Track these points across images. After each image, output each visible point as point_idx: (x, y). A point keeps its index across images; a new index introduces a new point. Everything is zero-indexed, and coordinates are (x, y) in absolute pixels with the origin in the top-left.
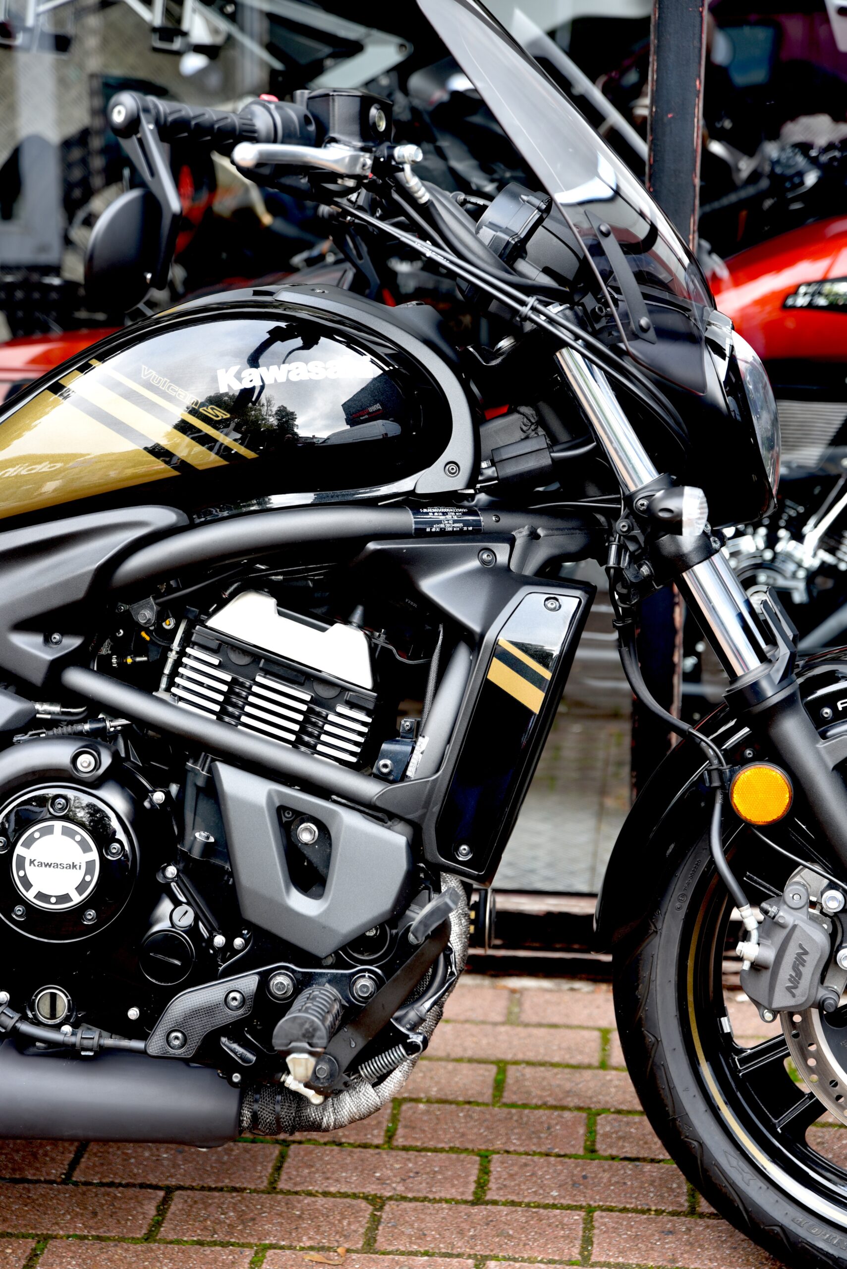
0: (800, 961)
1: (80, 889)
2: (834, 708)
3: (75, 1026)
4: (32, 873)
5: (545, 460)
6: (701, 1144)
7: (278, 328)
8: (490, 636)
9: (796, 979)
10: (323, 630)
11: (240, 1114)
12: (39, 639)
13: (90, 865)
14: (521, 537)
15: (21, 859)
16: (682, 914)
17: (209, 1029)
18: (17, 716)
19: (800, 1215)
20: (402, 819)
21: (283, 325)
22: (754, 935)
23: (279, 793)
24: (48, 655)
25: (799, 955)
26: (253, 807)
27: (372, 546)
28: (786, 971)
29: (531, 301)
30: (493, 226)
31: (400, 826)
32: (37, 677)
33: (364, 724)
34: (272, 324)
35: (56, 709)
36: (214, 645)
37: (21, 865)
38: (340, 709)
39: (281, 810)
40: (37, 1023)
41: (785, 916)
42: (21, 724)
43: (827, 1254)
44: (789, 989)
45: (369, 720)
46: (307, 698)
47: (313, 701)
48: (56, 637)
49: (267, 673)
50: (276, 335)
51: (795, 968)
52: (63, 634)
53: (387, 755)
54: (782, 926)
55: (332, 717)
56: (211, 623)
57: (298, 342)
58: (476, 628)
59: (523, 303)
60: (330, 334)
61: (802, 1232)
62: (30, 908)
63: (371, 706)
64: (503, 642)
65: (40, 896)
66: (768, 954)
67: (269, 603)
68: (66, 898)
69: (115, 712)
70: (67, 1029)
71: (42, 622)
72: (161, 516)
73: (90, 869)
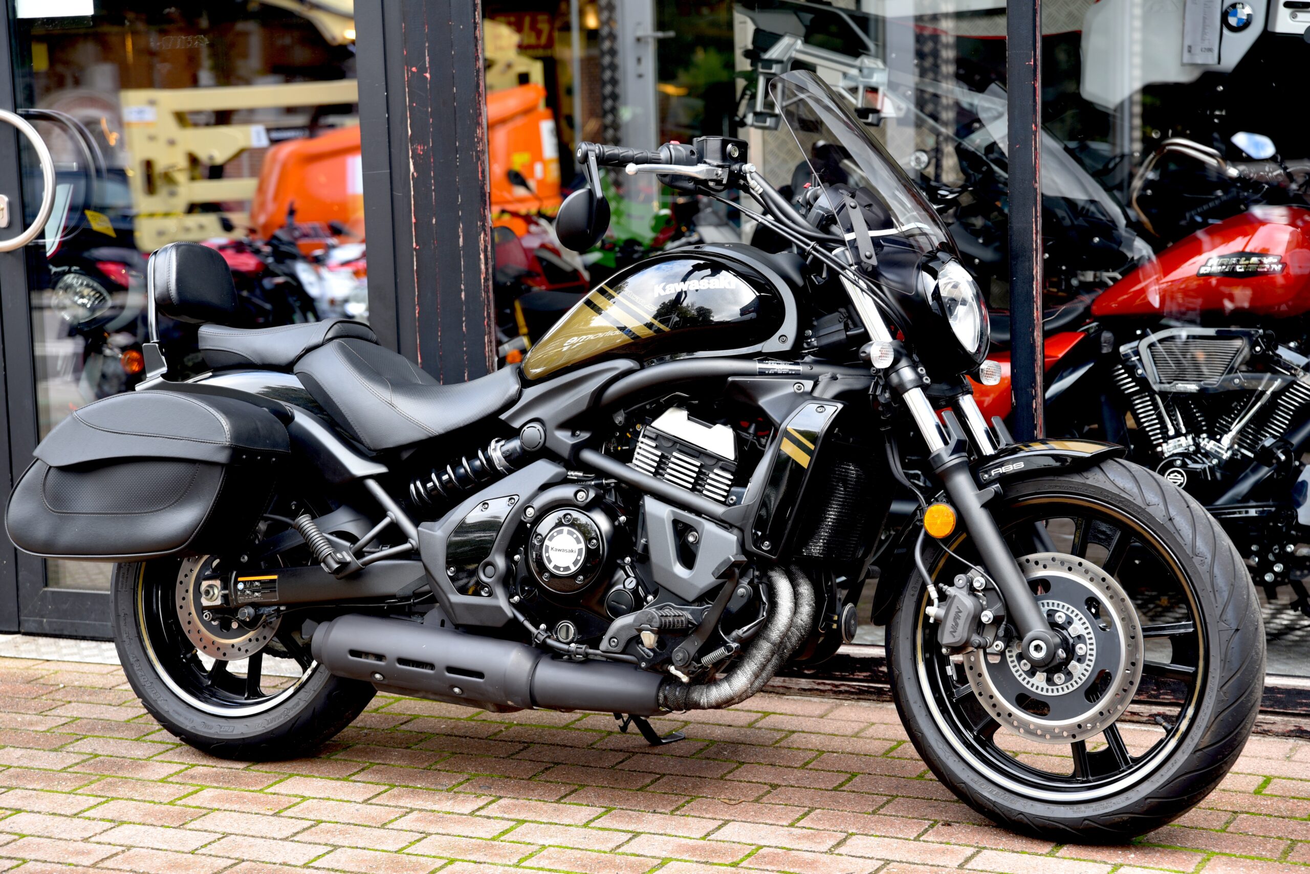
0: (957, 617)
1: (575, 563)
2: (989, 474)
3: (577, 644)
4: (552, 554)
5: (842, 336)
6: (922, 734)
7: (699, 264)
8: (783, 426)
9: (956, 626)
10: (710, 427)
11: (658, 696)
12: (569, 433)
13: (580, 550)
14: (823, 380)
15: (547, 547)
16: (915, 598)
17: (629, 637)
18: (557, 475)
19: (976, 777)
20: (736, 527)
21: (702, 262)
22: (936, 602)
23: (673, 512)
24: (571, 441)
25: (957, 613)
26: (661, 520)
27: (730, 379)
28: (950, 623)
29: (812, 244)
30: (821, 208)
31: (736, 531)
32: (565, 453)
33: (730, 480)
34: (696, 262)
35: (581, 474)
36: (654, 436)
37: (547, 551)
38: (716, 471)
39: (675, 522)
40: (558, 640)
41: (950, 591)
42: (559, 480)
43: (989, 800)
44: (951, 632)
45: (732, 477)
46: (699, 464)
47: (702, 466)
48: (578, 432)
49: (681, 451)
50: (697, 268)
51: (955, 620)
52: (581, 431)
53: (735, 494)
54: (949, 597)
55: (711, 475)
56: (654, 425)
57: (708, 271)
58: (779, 422)
59: (808, 245)
60: (728, 269)
61: (976, 787)
62: (552, 575)
63: (733, 470)
64: (789, 428)
65: (556, 567)
66: (941, 612)
67: (684, 414)
68: (567, 568)
69: (608, 475)
70: (573, 645)
71: (570, 424)
72: (623, 364)
73: (580, 554)
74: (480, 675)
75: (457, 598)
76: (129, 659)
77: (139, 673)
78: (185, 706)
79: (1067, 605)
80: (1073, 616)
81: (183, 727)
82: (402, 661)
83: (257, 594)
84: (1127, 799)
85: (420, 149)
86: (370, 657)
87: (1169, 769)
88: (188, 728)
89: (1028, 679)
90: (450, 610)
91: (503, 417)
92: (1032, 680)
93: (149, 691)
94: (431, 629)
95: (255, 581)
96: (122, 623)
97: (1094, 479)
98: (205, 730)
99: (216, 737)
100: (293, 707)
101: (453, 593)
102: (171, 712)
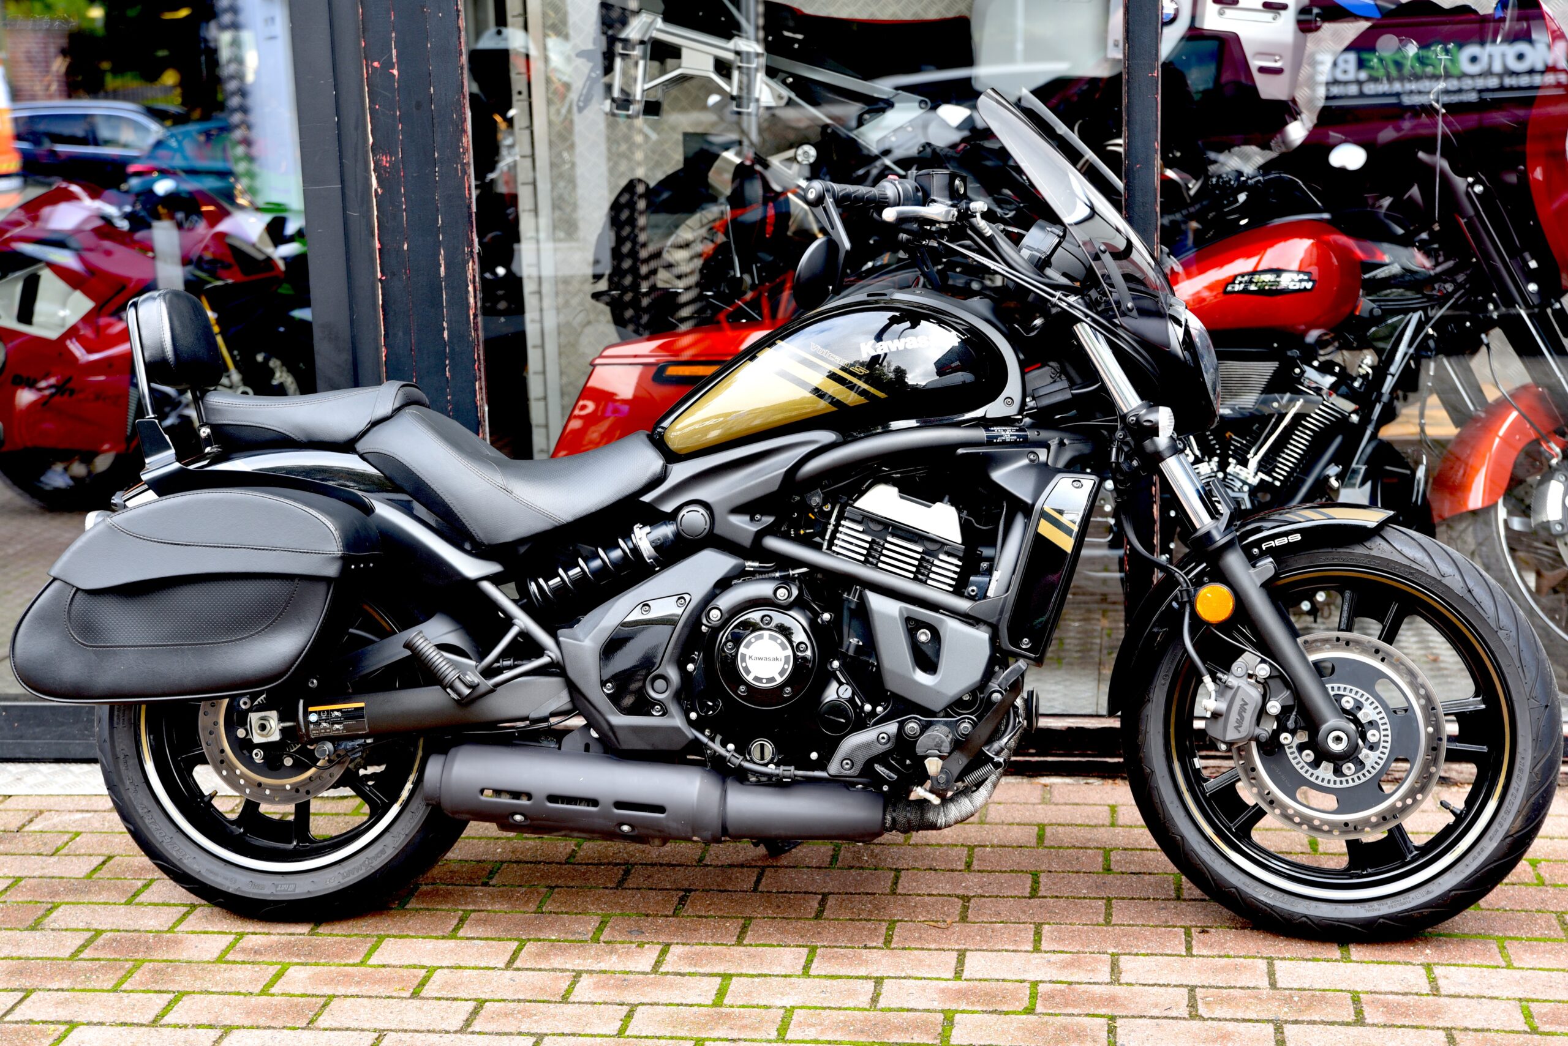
0: (1242, 709)
1: (781, 673)
2: (1260, 548)
3: (777, 765)
4: (750, 664)
5: (1067, 395)
6: (1183, 838)
7: (894, 316)
8: (1038, 505)
9: (1240, 721)
10: (929, 507)
11: (884, 818)
12: (747, 518)
13: (787, 658)
14: (1054, 444)
15: (744, 656)
16: (1166, 688)
17: (868, 757)
18: (734, 568)
19: (1248, 880)
20: (986, 623)
21: (897, 314)
22: (1213, 694)
23: (907, 609)
24: (754, 528)
25: (1242, 706)
26: (890, 618)
27: (960, 451)
28: (1234, 716)
29: (1058, 294)
30: (1029, 248)
31: (984, 628)
32: (747, 542)
33: (957, 566)
34: (890, 314)
35: (757, 564)
36: (859, 518)
37: (743, 660)
38: (942, 557)
39: (908, 620)
40: (752, 761)
41: (1231, 680)
42: (736, 573)
43: (1266, 904)
44: (1236, 728)
45: (960, 563)
46: (920, 549)
47: (923, 552)
48: (758, 517)
49: (894, 535)
50: (893, 321)
51: (1240, 714)
52: (762, 515)
53: (973, 584)
54: (1230, 688)
55: (936, 562)
56: (856, 504)
57: (908, 324)
58: (1029, 501)
59: (1053, 296)
60: (927, 318)
61: (1249, 891)
62: (749, 687)
63: (961, 554)
64: (1047, 508)
65: (756, 679)
66: (1222, 706)
67: (893, 491)
68: (772, 679)
69: (798, 563)
70: (772, 766)
71: (749, 508)
72: (826, 436)
73: (787, 661)
74: (660, 809)
75: (619, 720)
76: (137, 811)
77: (153, 827)
78: (222, 864)
79: (1355, 689)
80: (1363, 700)
81: (224, 889)
82: (552, 798)
83: (337, 726)
84: (1428, 893)
85: (385, 161)
86: (503, 795)
87: (1475, 858)
88: (230, 890)
89: (1311, 771)
90: (610, 734)
91: (647, 498)
92: (1317, 772)
93: (169, 848)
94: (572, 755)
95: (333, 711)
96: (122, 767)
97: (1378, 548)
98: (255, 891)
99: (271, 898)
100: (377, 856)
101: (613, 713)
102: (203, 872)
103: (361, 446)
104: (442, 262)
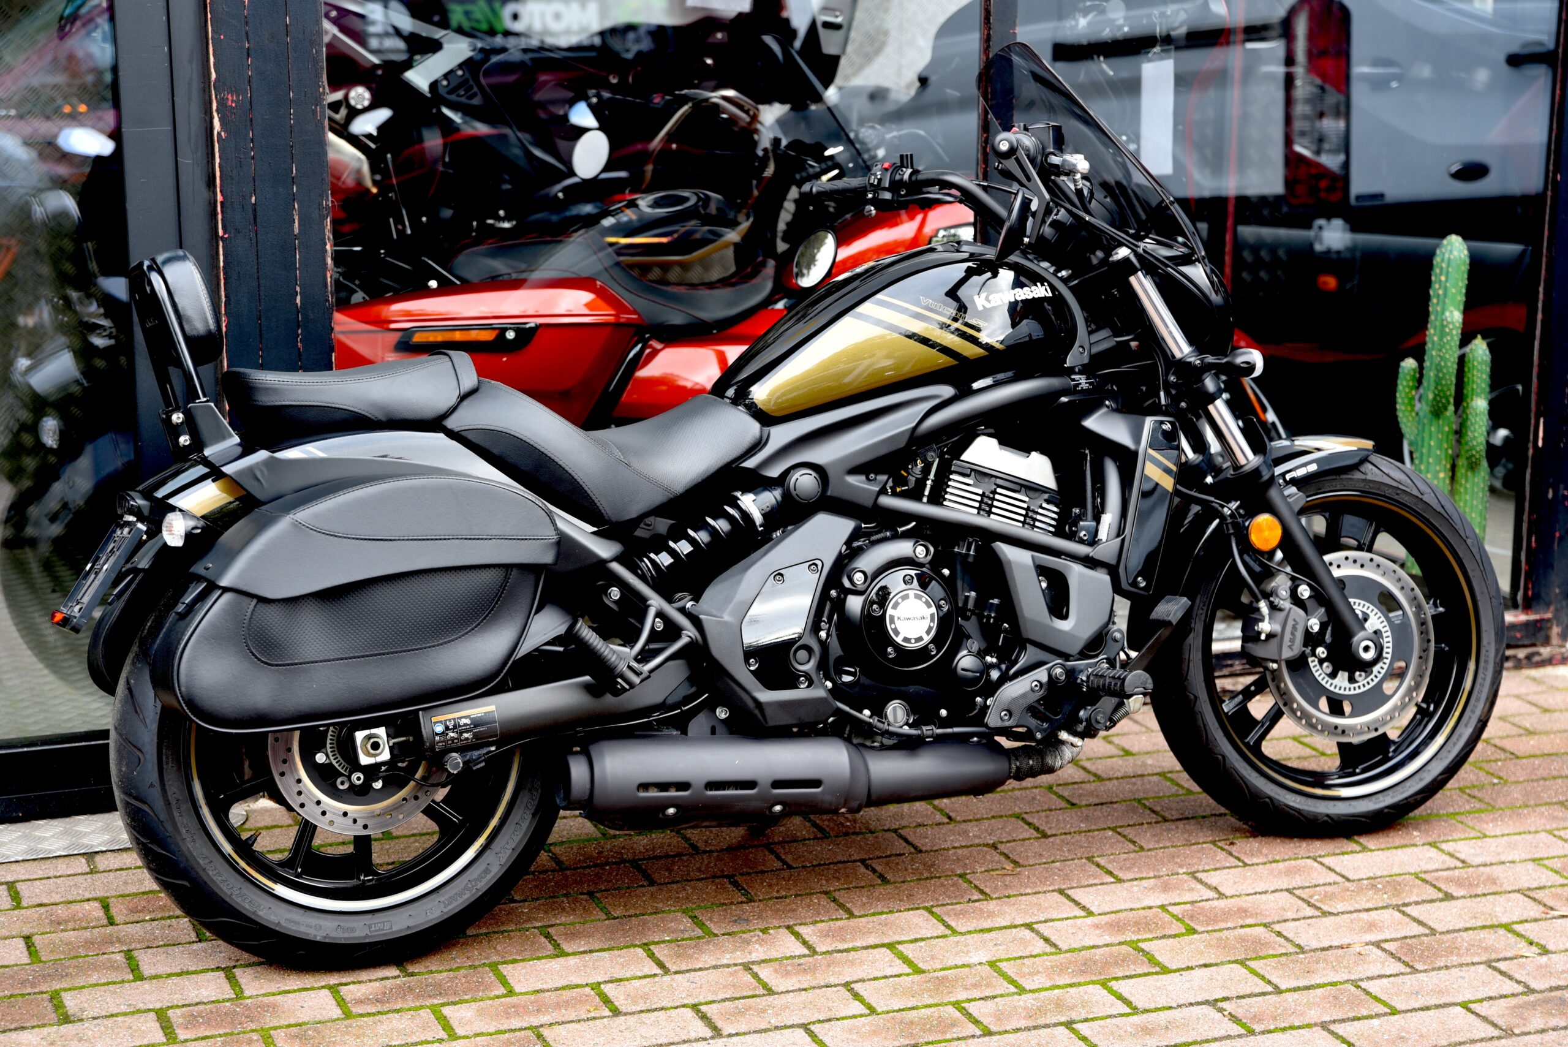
1: (927, 633)
2: (1285, 479)
4: (899, 625)
5: (1112, 343)
8: (1142, 448)
9: (1292, 641)
10: (1026, 456)
11: (1010, 768)
12: (863, 478)
13: (932, 615)
15: (892, 618)
17: (1024, 706)
20: (1104, 567)
22: (1267, 617)
23: (1036, 557)
24: (871, 488)
26: (1023, 566)
27: (1061, 400)
28: (1287, 636)
32: (867, 503)
33: (1055, 513)
36: (967, 471)
37: (892, 621)
38: (1043, 504)
39: (1038, 567)
44: (1290, 647)
45: (1058, 510)
46: (1026, 499)
48: (872, 476)
49: (1000, 487)
51: (1292, 634)
52: (876, 474)
53: (1083, 529)
54: (1280, 610)
55: (1038, 510)
56: (964, 457)
58: (1132, 446)
62: (897, 647)
63: (1058, 501)
64: (1150, 451)
65: (906, 640)
66: (1277, 628)
67: (994, 442)
68: (920, 639)
71: (865, 468)
72: (946, 391)
73: (932, 620)
74: (816, 783)
75: (766, 696)
76: (198, 863)
77: (218, 879)
78: (302, 911)
79: (1363, 602)
80: (1368, 612)
81: (311, 938)
82: (712, 785)
83: (466, 735)
84: (1421, 780)
85: (231, 100)
86: (651, 789)
87: (1455, 744)
88: (318, 939)
89: (1330, 681)
90: (757, 712)
91: (750, 463)
92: (1336, 681)
93: (239, 900)
94: (700, 740)
95: (460, 718)
96: (176, 814)
97: (1370, 472)
98: (346, 935)
99: (367, 941)
101: (760, 690)
102: (283, 923)
103: (451, 423)
104: (296, 218)
